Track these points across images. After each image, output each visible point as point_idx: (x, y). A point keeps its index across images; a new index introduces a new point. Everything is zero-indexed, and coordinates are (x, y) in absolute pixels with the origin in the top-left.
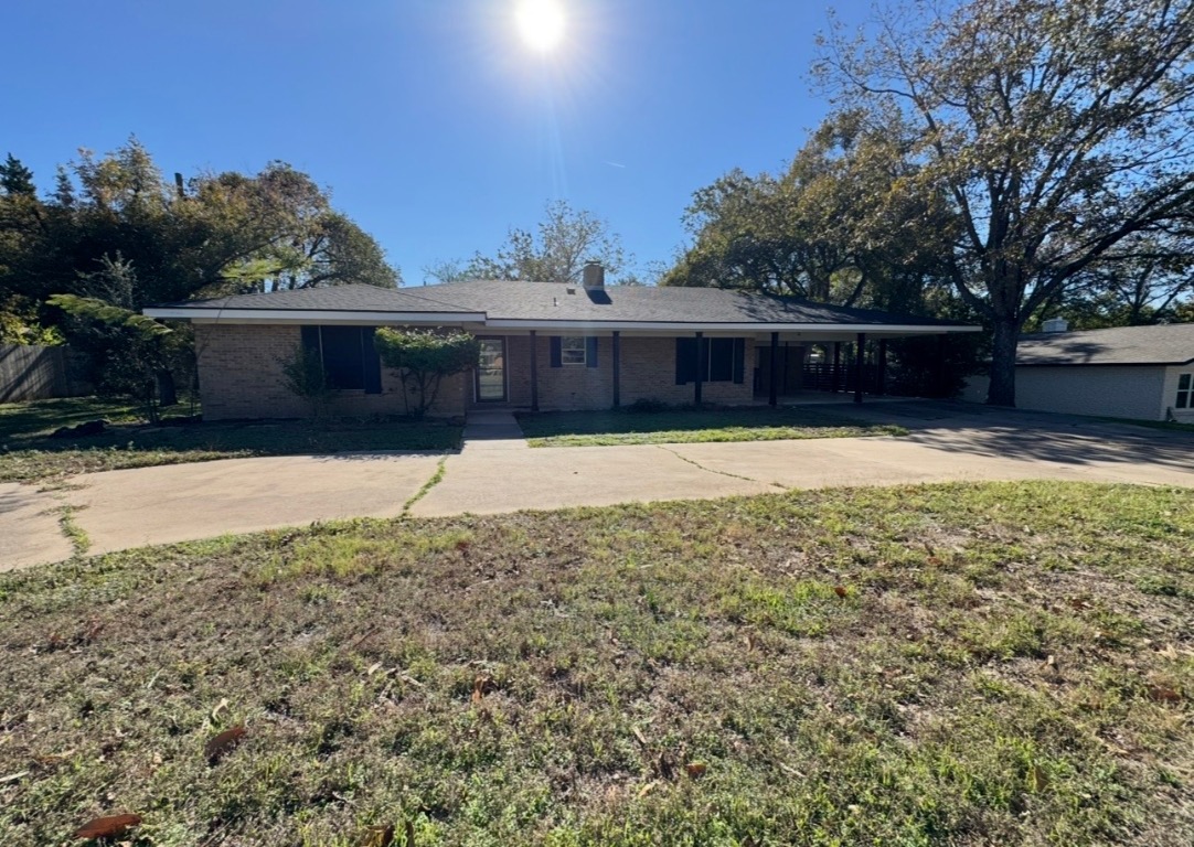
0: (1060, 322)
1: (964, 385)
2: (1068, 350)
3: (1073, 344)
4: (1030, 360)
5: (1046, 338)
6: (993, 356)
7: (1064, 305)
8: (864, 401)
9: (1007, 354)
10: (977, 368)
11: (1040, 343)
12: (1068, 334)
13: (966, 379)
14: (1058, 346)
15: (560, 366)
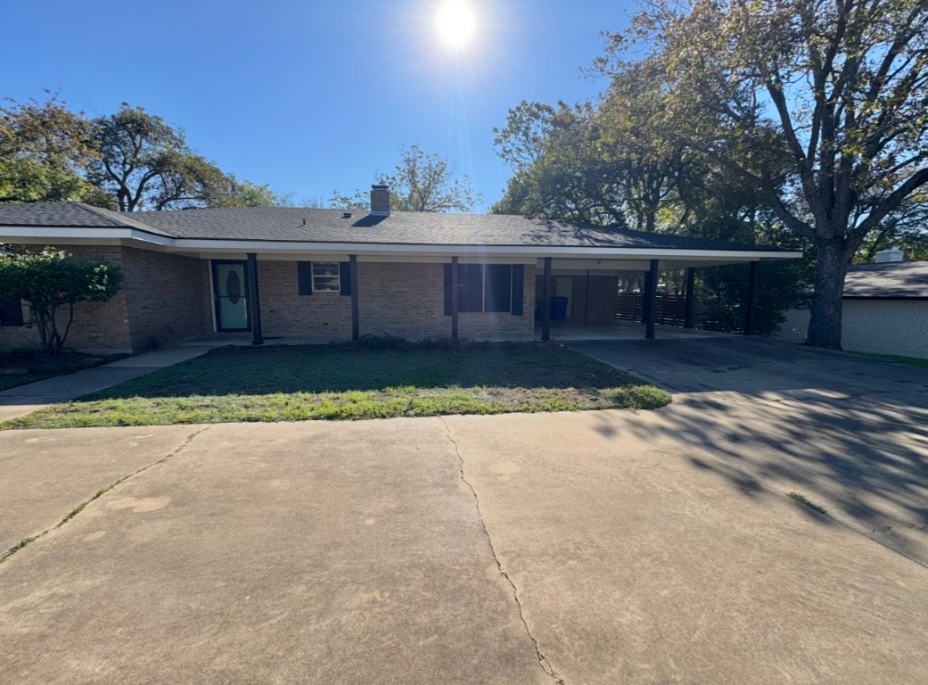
0: (895, 253)
1: (782, 319)
2: (909, 281)
3: (913, 275)
4: (865, 291)
5: (881, 268)
6: (815, 288)
7: (896, 238)
8: (658, 336)
9: (832, 285)
10: (796, 300)
11: (874, 274)
12: (905, 265)
13: (785, 313)
14: (895, 277)
15: (310, 293)
